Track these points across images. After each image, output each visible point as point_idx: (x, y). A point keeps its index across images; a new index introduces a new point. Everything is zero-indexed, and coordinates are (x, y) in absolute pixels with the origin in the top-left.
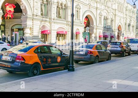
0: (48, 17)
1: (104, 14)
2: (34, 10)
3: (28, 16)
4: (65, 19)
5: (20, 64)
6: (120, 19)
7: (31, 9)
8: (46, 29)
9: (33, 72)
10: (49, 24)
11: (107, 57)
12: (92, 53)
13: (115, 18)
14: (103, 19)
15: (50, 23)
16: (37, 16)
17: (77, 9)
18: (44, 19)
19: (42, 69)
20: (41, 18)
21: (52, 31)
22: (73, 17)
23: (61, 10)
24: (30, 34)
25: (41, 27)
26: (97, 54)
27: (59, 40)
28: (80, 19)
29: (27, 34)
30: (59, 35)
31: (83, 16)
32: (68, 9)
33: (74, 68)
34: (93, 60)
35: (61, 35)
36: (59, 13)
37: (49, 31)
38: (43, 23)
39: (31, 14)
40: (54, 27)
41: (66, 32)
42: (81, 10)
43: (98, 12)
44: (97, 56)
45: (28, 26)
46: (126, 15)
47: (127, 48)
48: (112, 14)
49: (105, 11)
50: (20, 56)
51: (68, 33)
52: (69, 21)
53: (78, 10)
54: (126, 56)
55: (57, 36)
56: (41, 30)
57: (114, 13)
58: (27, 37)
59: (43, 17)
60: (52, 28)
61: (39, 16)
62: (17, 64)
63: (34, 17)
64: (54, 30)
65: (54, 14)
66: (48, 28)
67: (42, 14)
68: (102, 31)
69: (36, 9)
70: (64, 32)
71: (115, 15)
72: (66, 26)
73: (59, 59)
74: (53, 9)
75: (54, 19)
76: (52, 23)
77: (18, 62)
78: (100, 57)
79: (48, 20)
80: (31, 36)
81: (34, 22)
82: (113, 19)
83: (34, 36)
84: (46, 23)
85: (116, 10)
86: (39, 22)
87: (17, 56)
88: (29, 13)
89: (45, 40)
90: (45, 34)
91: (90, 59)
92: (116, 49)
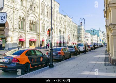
0: (24, 29)
1: (59, 28)
2: (14, 25)
3: (10, 29)
4: (35, 31)
5: (15, 65)
6: (69, 31)
7: (12, 24)
8: (22, 38)
9: (25, 70)
10: (24, 35)
11: (69, 56)
12: (61, 54)
13: (66, 30)
14: (59, 31)
15: (25, 33)
16: (16, 29)
17: (42, 25)
18: (21, 31)
19: (31, 67)
20: (19, 31)
21: (26, 40)
22: (52, 29)
23: (32, 25)
24: (11, 42)
25: (18, 36)
26: (64, 54)
27: (31, 45)
28: (44, 31)
29: (9, 41)
30: (31, 42)
31: (46, 29)
32: (37, 24)
33: (53, 65)
34: (61, 58)
35: (33, 42)
36: (31, 27)
37: (24, 40)
38: (20, 34)
39: (12, 28)
40: (28, 37)
41: (36, 40)
42: (45, 26)
43: (56, 27)
44: (64, 55)
45: (9, 36)
46: (72, 29)
47: (78, 49)
48: (64, 28)
49: (60, 26)
50: (15, 58)
51: (37, 40)
52: (38, 33)
53: (44, 25)
54: (78, 54)
55: (30, 43)
56: (18, 39)
57: (65, 28)
58: (8, 44)
59: (20, 30)
60: (27, 37)
61: (17, 29)
62: (13, 64)
63: (14, 30)
64: (28, 39)
65: (28, 28)
66: (23, 37)
67: (19, 28)
68: (58, 39)
69: (16, 24)
70: (35, 40)
71: (66, 29)
72: (36, 36)
73: (41, 59)
74: (27, 24)
75: (28, 31)
76: (26, 34)
77: (14, 63)
78: (65, 56)
79: (24, 31)
80: (11, 43)
81: (14, 33)
82: (65, 31)
83: (14, 43)
84: (22, 34)
85: (66, 26)
86: (17, 33)
87: (13, 58)
88: (11, 27)
89: (21, 45)
90: (21, 41)
91: (60, 57)
92: (72, 50)
